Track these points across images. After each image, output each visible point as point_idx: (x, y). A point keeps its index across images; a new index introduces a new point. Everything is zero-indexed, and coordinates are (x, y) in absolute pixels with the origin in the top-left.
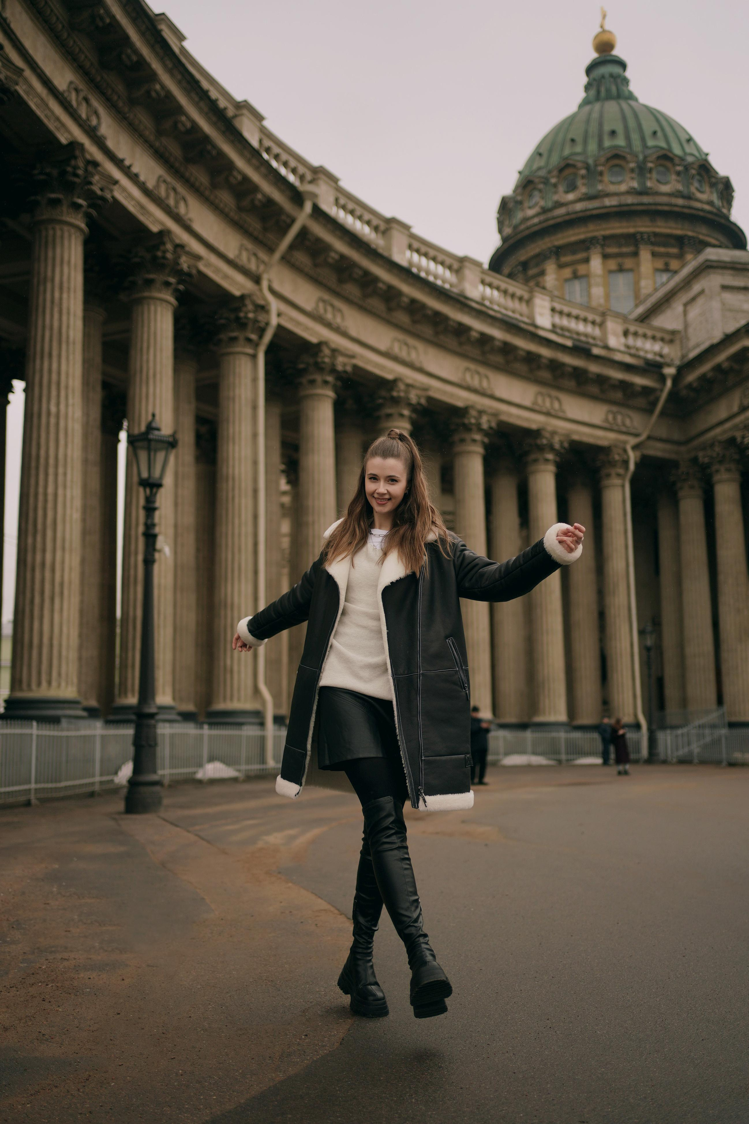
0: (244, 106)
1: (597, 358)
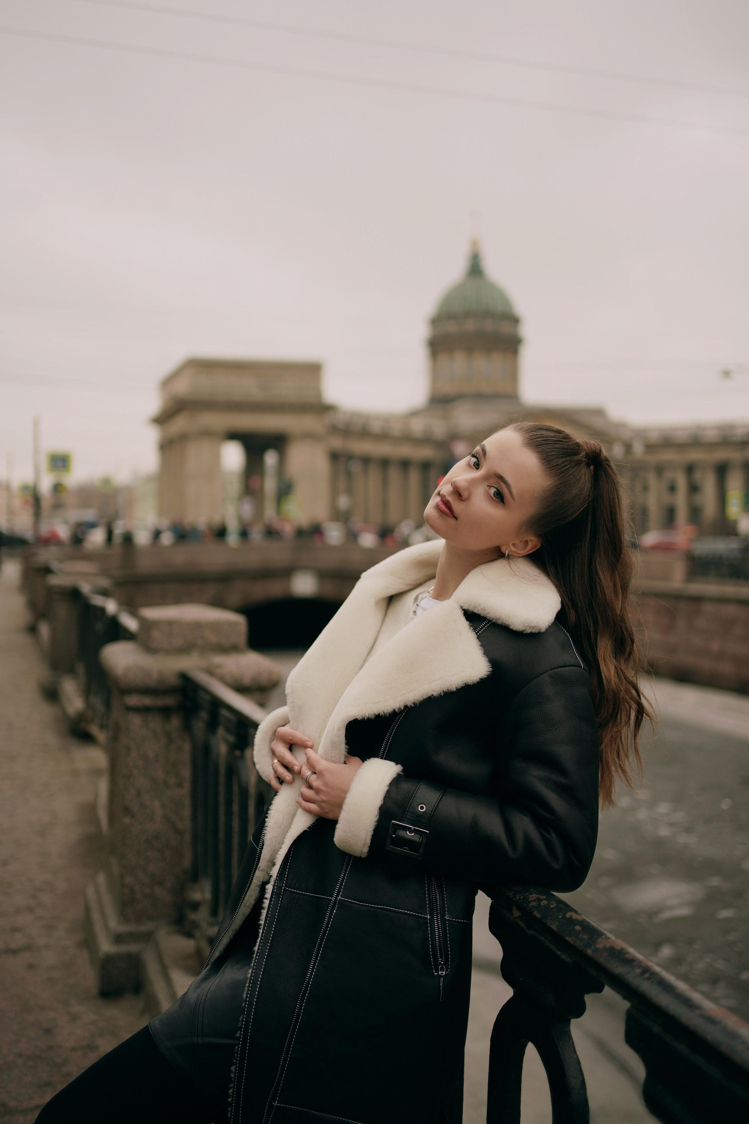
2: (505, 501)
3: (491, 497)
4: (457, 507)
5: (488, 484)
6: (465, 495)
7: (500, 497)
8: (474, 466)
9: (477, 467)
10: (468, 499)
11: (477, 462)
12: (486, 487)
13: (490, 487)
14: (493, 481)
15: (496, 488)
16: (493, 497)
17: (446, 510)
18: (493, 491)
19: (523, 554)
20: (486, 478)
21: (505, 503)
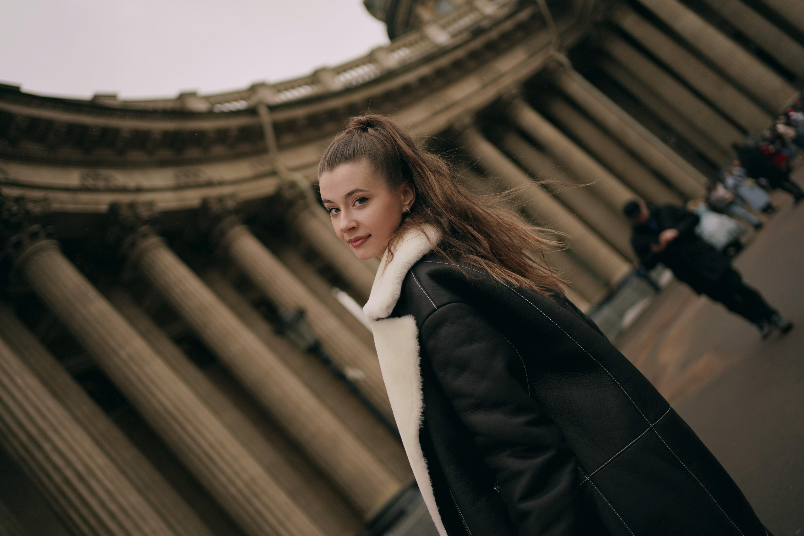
0: (182, 97)
1: (491, 28)
2: (367, 197)
3: (361, 206)
4: (361, 233)
5: (352, 206)
6: (354, 224)
7: (364, 200)
8: (337, 212)
9: (339, 210)
10: (358, 223)
11: (336, 210)
12: (353, 208)
13: (354, 205)
14: (350, 201)
15: (356, 201)
16: (362, 205)
17: (360, 241)
18: (357, 204)
19: (414, 196)
20: (347, 206)
21: (368, 198)
